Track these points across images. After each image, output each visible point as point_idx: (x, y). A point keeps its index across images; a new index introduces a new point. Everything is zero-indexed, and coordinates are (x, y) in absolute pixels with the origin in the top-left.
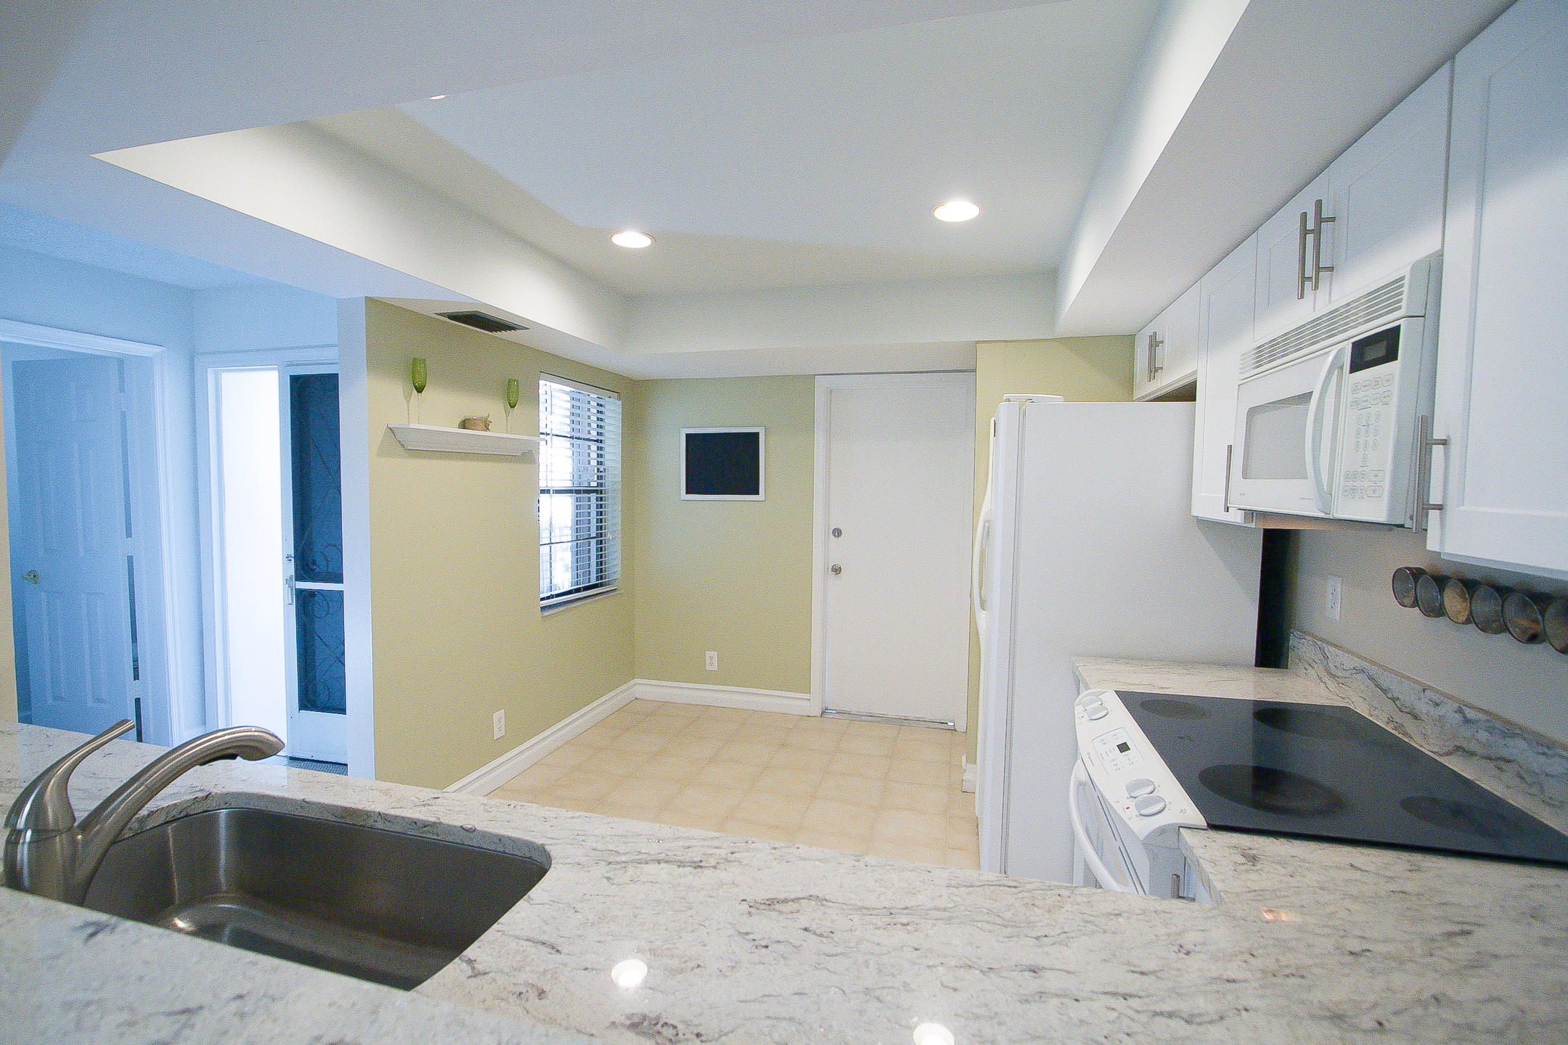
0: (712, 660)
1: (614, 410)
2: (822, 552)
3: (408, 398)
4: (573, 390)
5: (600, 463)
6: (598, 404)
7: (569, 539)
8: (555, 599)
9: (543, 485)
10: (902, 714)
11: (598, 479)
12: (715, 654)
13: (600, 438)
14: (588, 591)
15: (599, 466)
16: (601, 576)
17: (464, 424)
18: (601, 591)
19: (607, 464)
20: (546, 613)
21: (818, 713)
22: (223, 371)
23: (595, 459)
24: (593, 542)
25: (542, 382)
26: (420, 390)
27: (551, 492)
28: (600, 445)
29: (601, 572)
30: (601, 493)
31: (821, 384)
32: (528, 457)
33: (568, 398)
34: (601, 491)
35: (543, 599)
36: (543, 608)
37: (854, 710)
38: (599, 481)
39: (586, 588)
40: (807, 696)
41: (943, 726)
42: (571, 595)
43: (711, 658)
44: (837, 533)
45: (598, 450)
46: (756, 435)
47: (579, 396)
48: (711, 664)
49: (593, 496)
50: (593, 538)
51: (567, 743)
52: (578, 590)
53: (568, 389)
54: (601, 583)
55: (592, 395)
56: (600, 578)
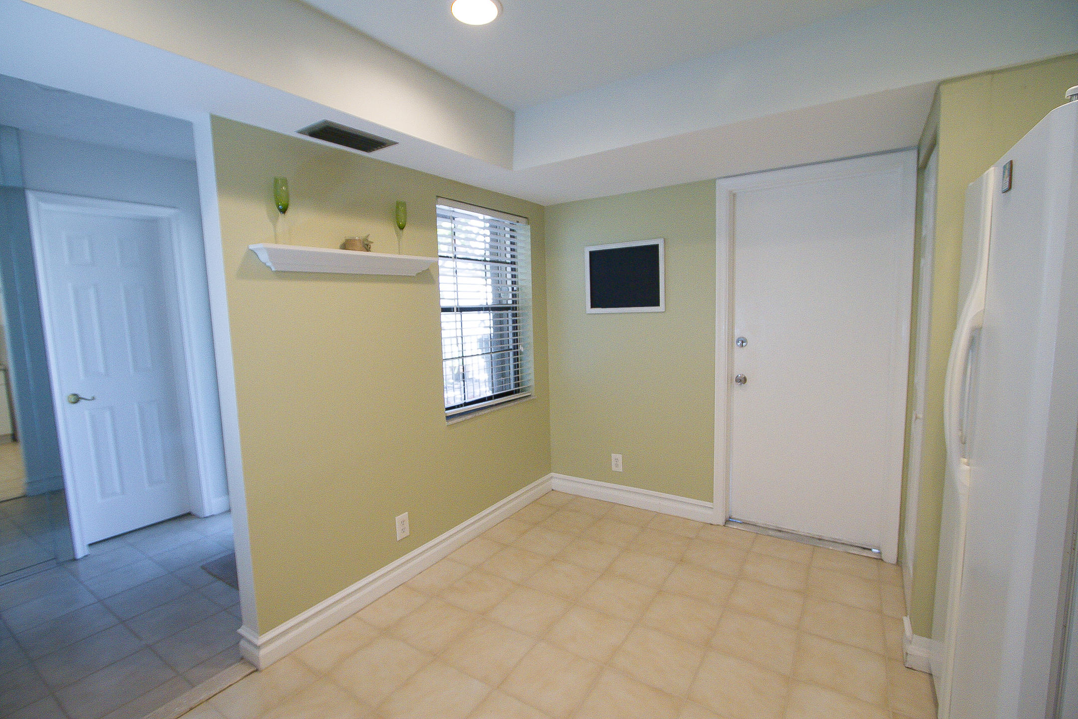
0: (617, 462)
1: (524, 235)
2: (725, 360)
3: (274, 221)
5: (514, 283)
6: (511, 230)
8: (464, 408)
9: (444, 304)
10: (816, 533)
11: (513, 297)
12: (619, 457)
13: (513, 260)
14: (502, 398)
15: (513, 286)
16: (518, 384)
17: (344, 247)
18: (513, 398)
19: (520, 283)
20: (451, 422)
21: (721, 521)
23: (510, 280)
24: (511, 353)
26: (283, 211)
27: (455, 310)
28: (513, 266)
29: (518, 380)
30: (516, 310)
32: (424, 277)
34: (516, 307)
35: (448, 409)
36: (449, 418)
37: (760, 522)
38: (514, 299)
39: (500, 396)
40: (708, 504)
41: (866, 553)
42: (484, 403)
43: (617, 460)
45: (512, 271)
46: (656, 247)
47: (495, 224)
48: (617, 465)
49: (510, 312)
50: (511, 349)
51: (479, 536)
52: (490, 398)
54: (519, 389)
55: (507, 221)
56: (517, 385)
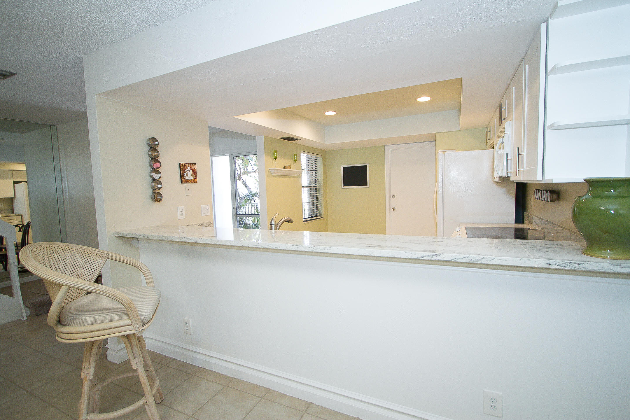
1: (320, 161)
2: (389, 203)
3: (273, 161)
4: (307, 155)
6: (315, 159)
7: (307, 201)
8: (306, 219)
9: (302, 185)
13: (316, 170)
15: (316, 179)
17: (285, 167)
18: (318, 218)
19: (318, 178)
20: (305, 223)
22: (213, 157)
23: (314, 176)
25: (302, 154)
26: (275, 159)
27: (304, 187)
29: (317, 212)
31: (386, 148)
32: (299, 176)
33: (306, 157)
34: (317, 186)
35: (303, 218)
36: (304, 221)
38: (316, 183)
39: (315, 217)
42: (310, 218)
44: (394, 197)
45: (315, 173)
46: (366, 166)
47: (309, 157)
49: (314, 188)
50: (315, 201)
52: (312, 217)
53: (306, 155)
54: (318, 215)
55: (313, 156)
56: (317, 214)
